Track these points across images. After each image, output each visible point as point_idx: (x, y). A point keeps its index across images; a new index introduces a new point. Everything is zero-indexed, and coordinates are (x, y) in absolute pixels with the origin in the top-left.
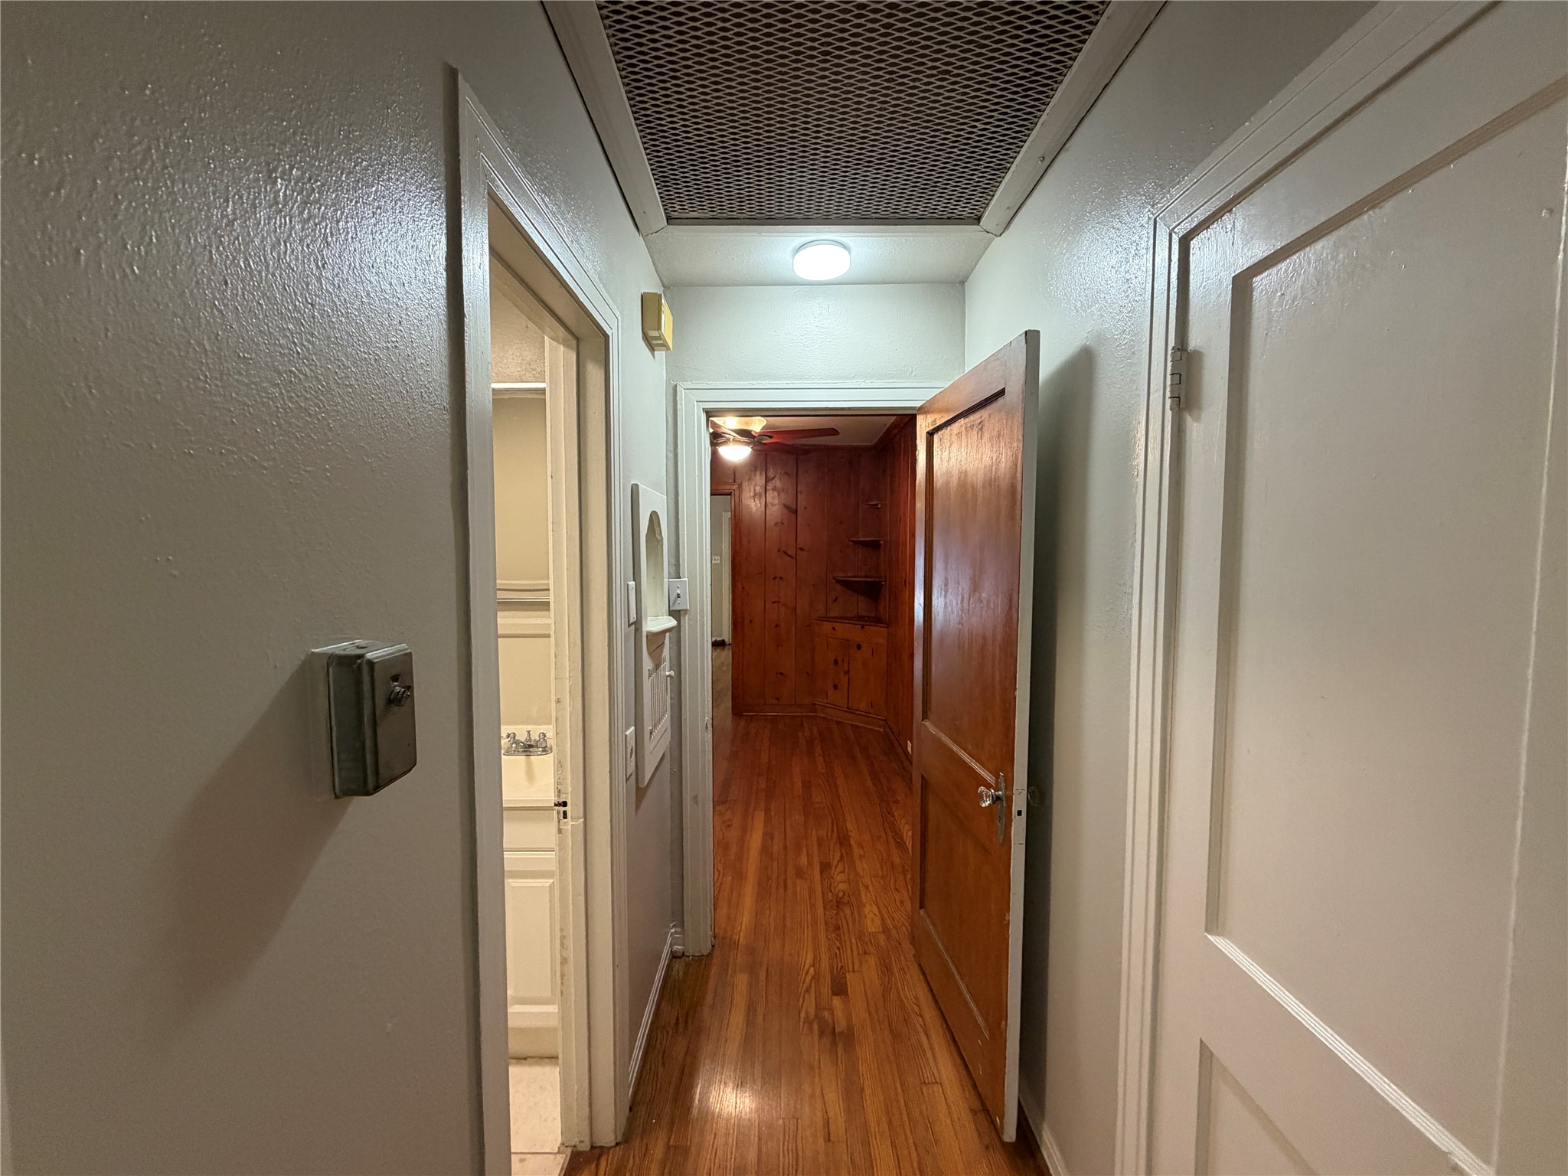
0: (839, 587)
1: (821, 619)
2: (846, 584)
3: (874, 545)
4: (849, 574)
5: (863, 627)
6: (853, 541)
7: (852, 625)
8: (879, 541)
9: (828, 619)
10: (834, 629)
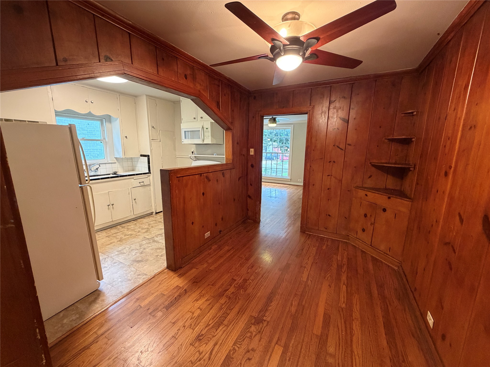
0: (373, 169)
1: (357, 187)
2: (380, 168)
3: (407, 142)
4: (383, 161)
5: (389, 198)
6: (388, 139)
7: (380, 195)
8: (412, 139)
9: (363, 188)
10: (366, 195)
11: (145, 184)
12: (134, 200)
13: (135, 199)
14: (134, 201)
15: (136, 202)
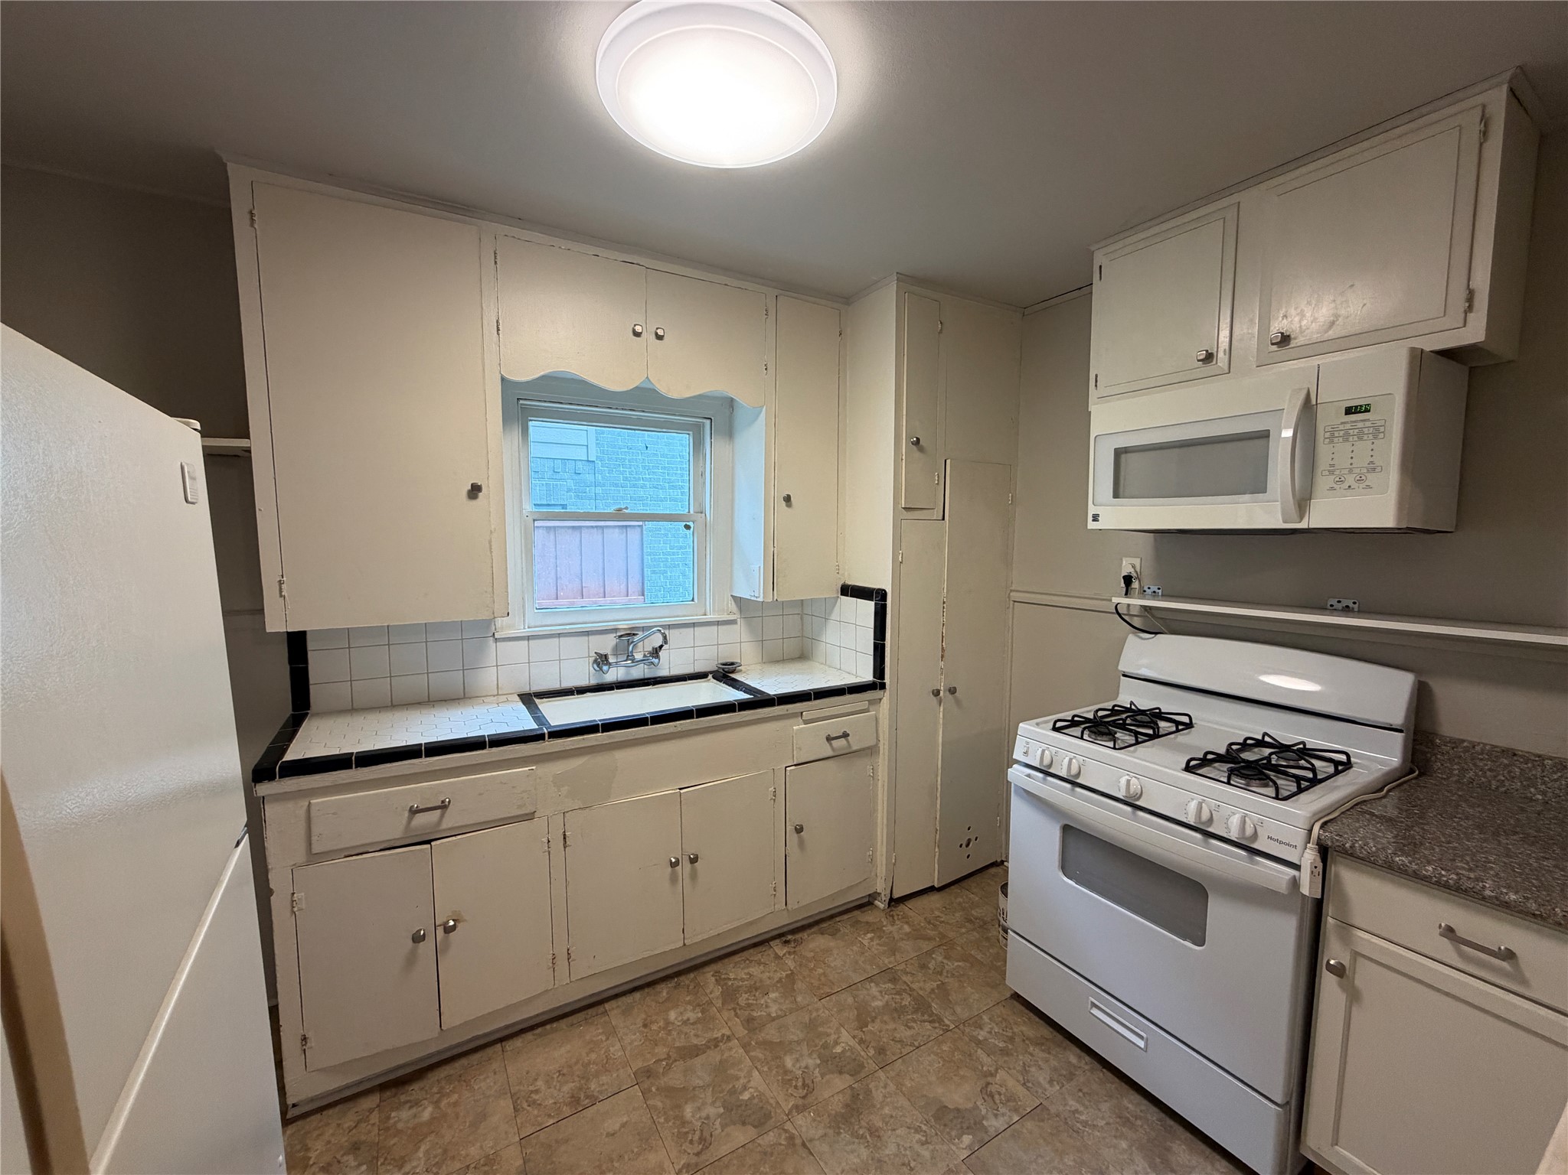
11: (855, 748)
12: (796, 835)
13: (799, 830)
14: (793, 838)
15: (801, 844)
